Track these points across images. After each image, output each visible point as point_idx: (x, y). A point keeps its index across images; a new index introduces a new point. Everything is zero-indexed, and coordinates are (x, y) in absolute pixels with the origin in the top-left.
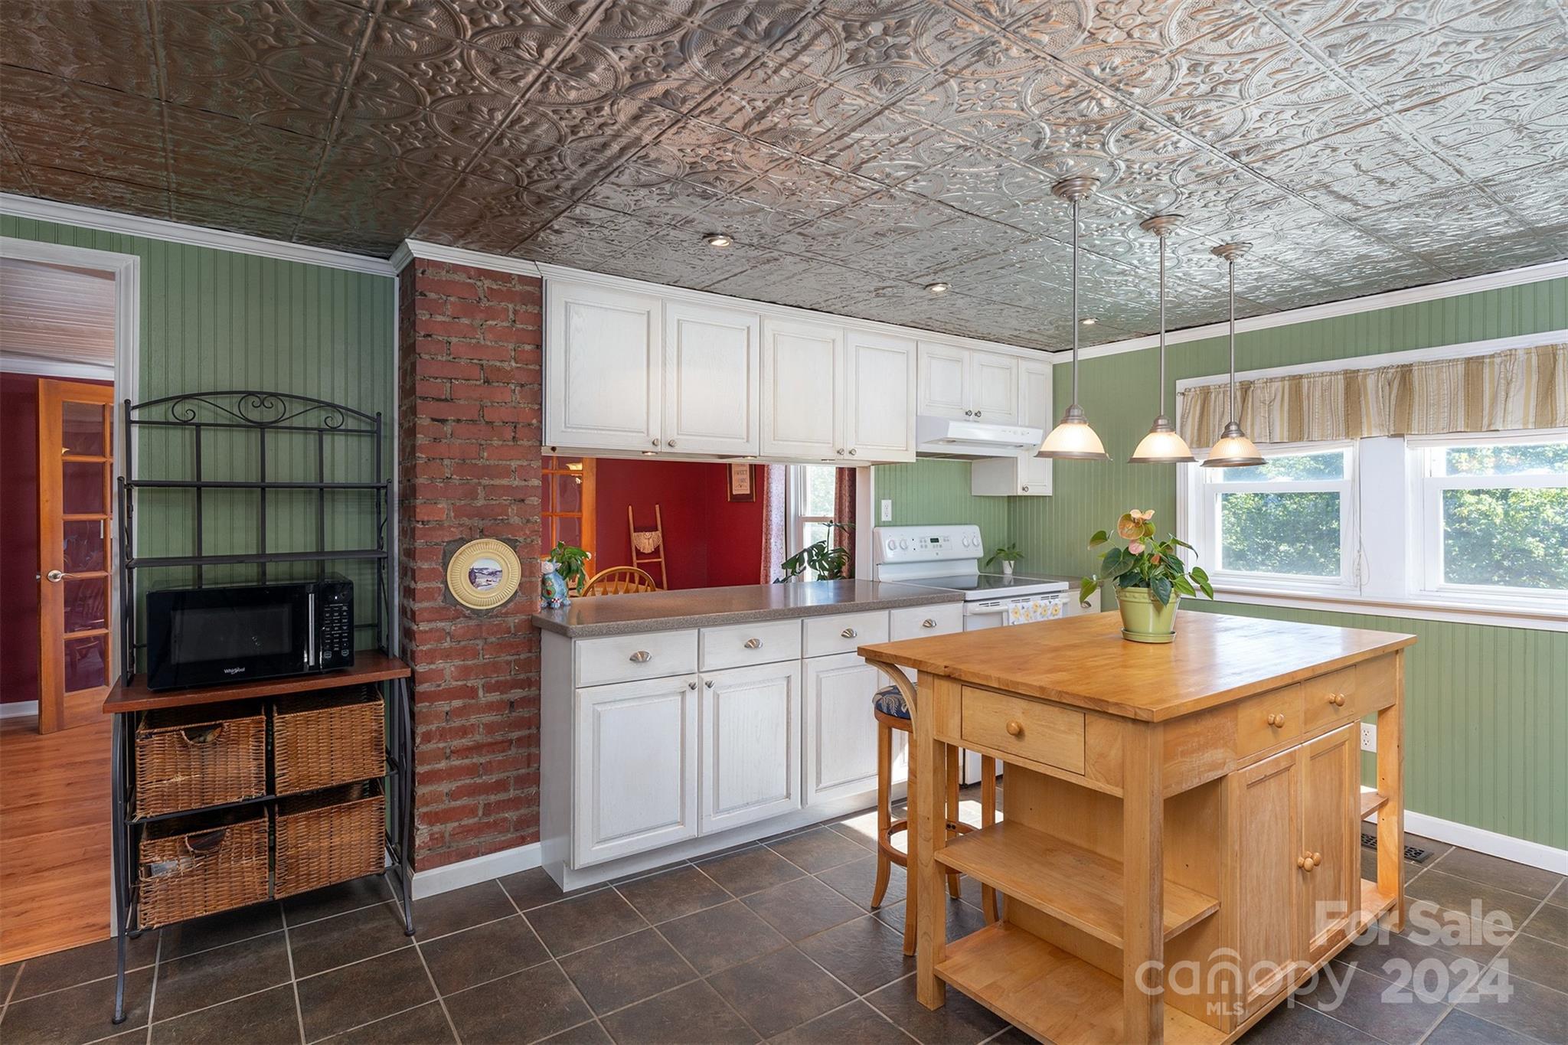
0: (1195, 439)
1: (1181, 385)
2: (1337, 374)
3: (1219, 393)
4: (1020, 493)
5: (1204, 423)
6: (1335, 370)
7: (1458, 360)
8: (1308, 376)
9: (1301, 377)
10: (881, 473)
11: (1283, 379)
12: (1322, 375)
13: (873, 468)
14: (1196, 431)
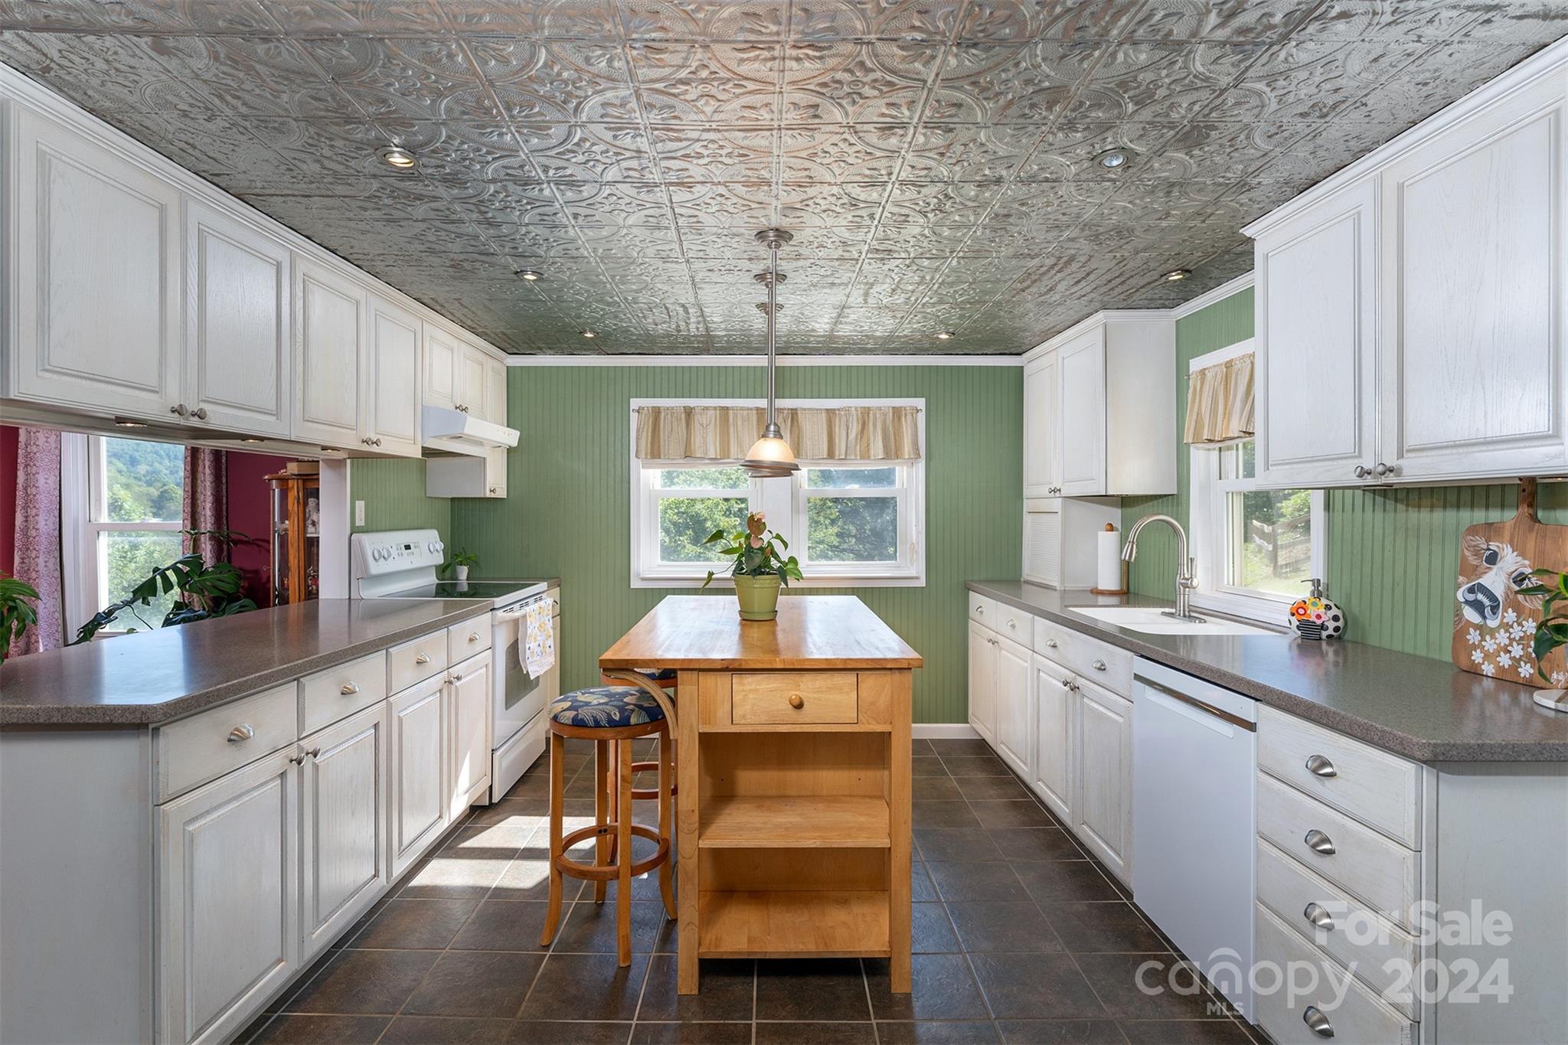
0: (649, 451)
1: (635, 403)
2: (751, 409)
3: (667, 414)
4: (488, 495)
5: (657, 435)
6: (750, 406)
7: (821, 410)
8: (733, 408)
9: (728, 408)
10: (355, 465)
11: (715, 408)
12: (742, 409)
13: (348, 461)
14: (649, 445)
